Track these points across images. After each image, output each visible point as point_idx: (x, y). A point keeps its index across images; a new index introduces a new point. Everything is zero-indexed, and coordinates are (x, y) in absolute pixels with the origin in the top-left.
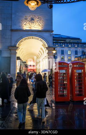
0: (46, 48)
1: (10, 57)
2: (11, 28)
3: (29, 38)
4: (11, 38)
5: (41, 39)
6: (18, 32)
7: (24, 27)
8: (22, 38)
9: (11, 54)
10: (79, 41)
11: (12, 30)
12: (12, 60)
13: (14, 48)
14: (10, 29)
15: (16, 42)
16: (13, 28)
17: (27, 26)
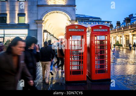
0: (69, 21)
1: (37, 30)
2: (38, 3)
3: (53, 12)
4: (37, 13)
5: (65, 13)
6: (44, 7)
7: (49, 3)
8: (47, 12)
9: (37, 27)
10: (99, 20)
11: (38, 6)
12: (38, 32)
13: (41, 22)
14: (36, 4)
15: (42, 16)
16: (39, 4)
17: (52, 2)
